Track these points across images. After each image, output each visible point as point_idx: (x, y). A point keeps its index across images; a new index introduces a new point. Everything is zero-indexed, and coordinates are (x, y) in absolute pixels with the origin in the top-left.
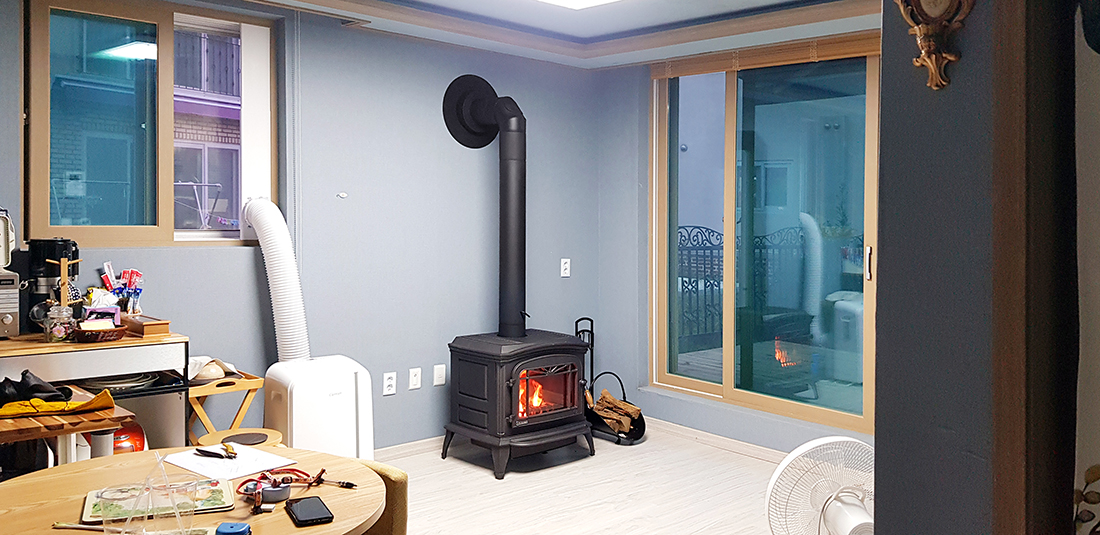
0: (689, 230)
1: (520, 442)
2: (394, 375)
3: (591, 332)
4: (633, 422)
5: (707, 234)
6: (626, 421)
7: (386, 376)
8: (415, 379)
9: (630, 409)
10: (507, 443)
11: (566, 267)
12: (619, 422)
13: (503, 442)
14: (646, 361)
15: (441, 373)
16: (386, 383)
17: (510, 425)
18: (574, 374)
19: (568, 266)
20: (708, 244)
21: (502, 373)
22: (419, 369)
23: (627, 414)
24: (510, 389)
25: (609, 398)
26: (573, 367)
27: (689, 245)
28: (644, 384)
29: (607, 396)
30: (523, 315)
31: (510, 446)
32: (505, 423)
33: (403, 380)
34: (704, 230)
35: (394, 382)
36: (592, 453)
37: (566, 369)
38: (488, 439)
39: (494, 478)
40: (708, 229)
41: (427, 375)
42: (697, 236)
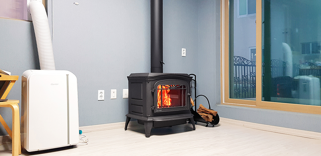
0: (236, 57)
1: (158, 119)
2: (103, 91)
3: (195, 80)
4: (214, 117)
5: (243, 60)
6: (211, 117)
7: (99, 91)
8: (114, 94)
9: (212, 112)
10: (152, 120)
11: (184, 52)
12: (207, 117)
13: (150, 119)
14: (219, 93)
15: (126, 93)
16: (99, 95)
17: (153, 111)
18: (185, 90)
19: (185, 52)
20: (243, 64)
21: (149, 86)
22: (116, 90)
23: (211, 114)
24: (153, 94)
25: (203, 107)
26: (184, 87)
27: (236, 63)
28: (219, 104)
29: (202, 107)
30: (162, 63)
31: (153, 121)
32: (150, 111)
33: (108, 94)
34: (242, 58)
35: (103, 95)
36: (194, 129)
37: (181, 87)
38: (143, 118)
39: (145, 137)
40: (243, 58)
41: (119, 93)
42: (239, 60)
